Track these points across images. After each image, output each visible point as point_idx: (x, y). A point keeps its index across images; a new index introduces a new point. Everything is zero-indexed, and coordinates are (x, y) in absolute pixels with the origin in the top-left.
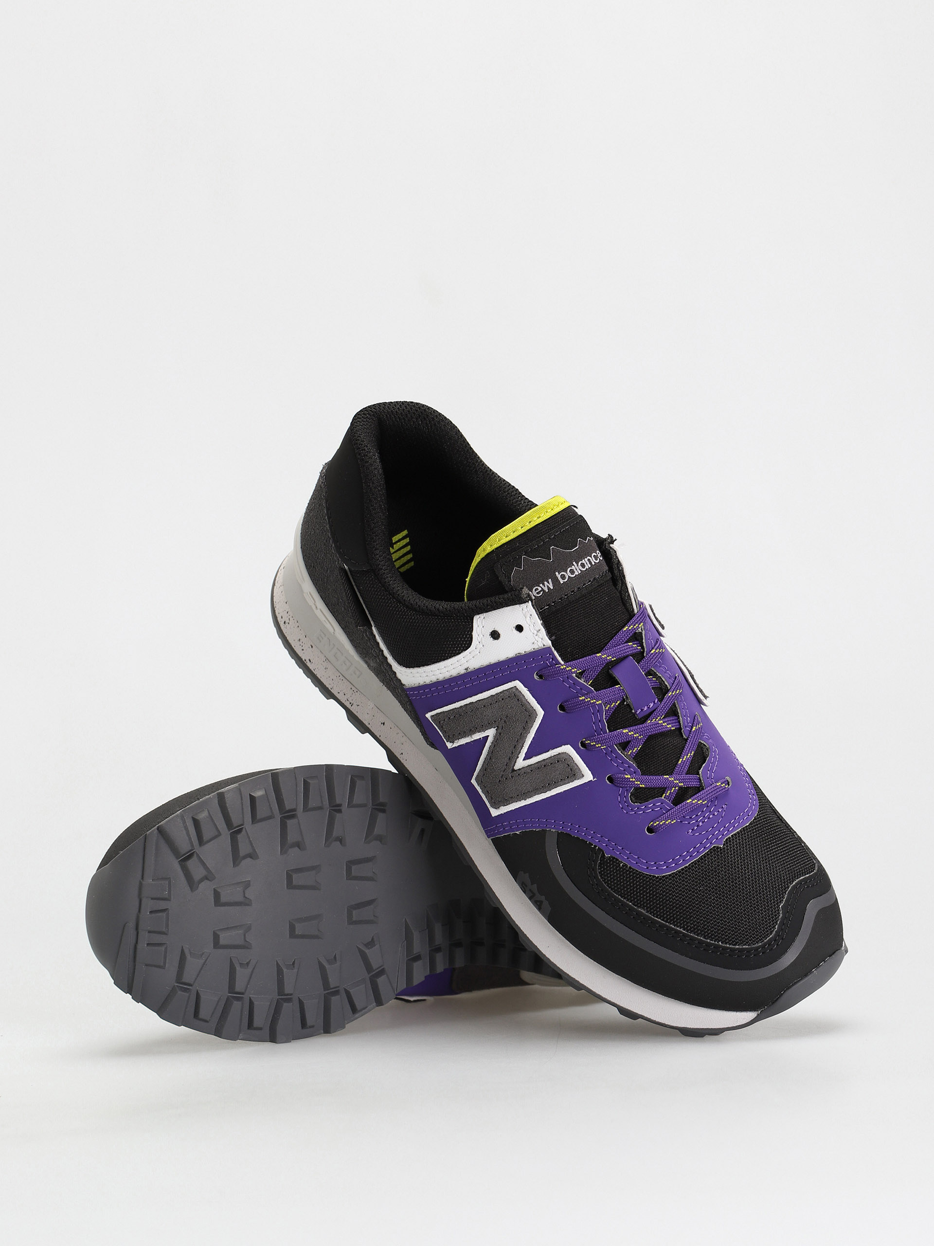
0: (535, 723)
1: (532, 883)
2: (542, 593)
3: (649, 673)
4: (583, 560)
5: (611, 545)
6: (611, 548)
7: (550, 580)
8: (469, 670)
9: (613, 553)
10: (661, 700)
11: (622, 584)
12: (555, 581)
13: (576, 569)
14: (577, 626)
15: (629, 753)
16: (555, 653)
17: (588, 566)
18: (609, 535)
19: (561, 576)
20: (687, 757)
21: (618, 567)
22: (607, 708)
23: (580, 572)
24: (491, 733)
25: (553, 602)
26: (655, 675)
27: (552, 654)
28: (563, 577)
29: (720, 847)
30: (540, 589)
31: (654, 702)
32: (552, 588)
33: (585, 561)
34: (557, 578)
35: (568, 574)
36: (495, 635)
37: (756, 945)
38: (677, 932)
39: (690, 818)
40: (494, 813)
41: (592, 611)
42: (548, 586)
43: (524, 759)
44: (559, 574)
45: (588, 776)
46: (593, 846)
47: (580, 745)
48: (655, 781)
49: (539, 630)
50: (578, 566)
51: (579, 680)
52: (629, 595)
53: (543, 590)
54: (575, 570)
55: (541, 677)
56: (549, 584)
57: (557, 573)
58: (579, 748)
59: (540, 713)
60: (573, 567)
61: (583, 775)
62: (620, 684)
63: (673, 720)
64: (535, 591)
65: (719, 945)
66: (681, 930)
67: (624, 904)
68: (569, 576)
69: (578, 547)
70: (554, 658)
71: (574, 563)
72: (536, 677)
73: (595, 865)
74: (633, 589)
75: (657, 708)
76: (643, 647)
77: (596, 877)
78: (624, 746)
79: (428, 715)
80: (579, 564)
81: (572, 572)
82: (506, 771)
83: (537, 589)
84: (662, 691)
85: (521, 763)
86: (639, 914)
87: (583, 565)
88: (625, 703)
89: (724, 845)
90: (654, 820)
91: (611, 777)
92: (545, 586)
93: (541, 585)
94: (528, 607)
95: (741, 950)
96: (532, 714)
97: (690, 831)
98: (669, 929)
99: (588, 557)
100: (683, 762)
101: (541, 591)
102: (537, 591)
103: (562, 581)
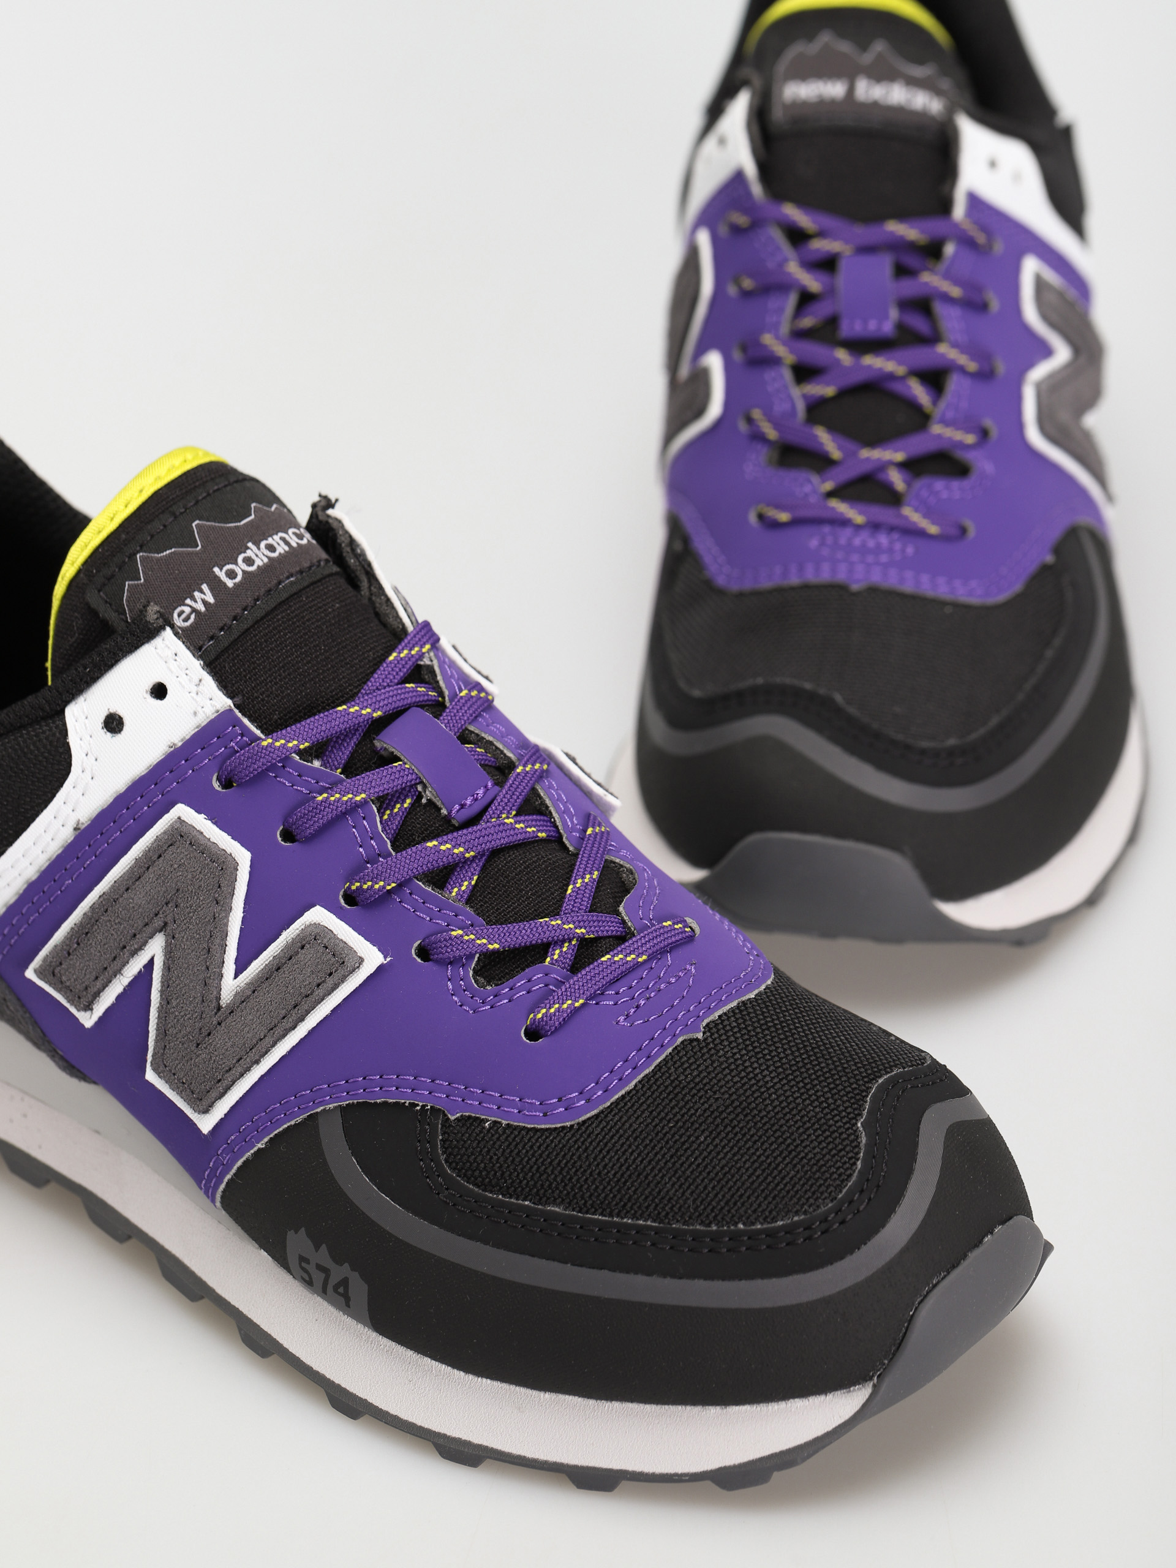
0: (237, 885)
1: (317, 1247)
2: (193, 616)
3: (464, 737)
4: (271, 540)
5: (330, 512)
6: (328, 516)
7: (205, 587)
8: (83, 827)
9: (335, 525)
10: (500, 784)
11: (369, 581)
12: (217, 586)
13: (257, 556)
14: (283, 667)
15: (454, 894)
16: (246, 721)
17: (281, 549)
18: (320, 496)
19: (226, 574)
20: (584, 880)
21: (353, 550)
22: (386, 817)
23: (266, 561)
24: (156, 948)
25: (222, 629)
26: (479, 741)
27: (237, 723)
28: (231, 574)
29: (697, 1040)
30: (187, 610)
31: (486, 787)
32: (213, 602)
33: (275, 540)
34: (219, 578)
35: (241, 568)
36: (114, 724)
37: (823, 1209)
38: (640, 1230)
39: (617, 993)
40: (206, 1123)
41: (310, 631)
42: (203, 600)
43: (236, 976)
44: (221, 570)
45: (372, 958)
46: (418, 1108)
47: (342, 901)
48: (522, 933)
49: (200, 681)
50: (259, 550)
51: (309, 764)
52: (388, 600)
53: (194, 610)
54: (254, 557)
55: (227, 784)
56: (204, 594)
57: (216, 570)
58: (342, 907)
59: (243, 857)
60: (249, 553)
61: (360, 958)
62: (401, 761)
63: (540, 821)
64: (179, 615)
65: (741, 1230)
66: (649, 1223)
67: (513, 1209)
68: (243, 571)
69: (253, 517)
70: (245, 732)
71: (250, 545)
72: (216, 785)
73: (434, 1147)
74: (396, 590)
75: (496, 797)
76: (441, 694)
77: (442, 1173)
78: (441, 876)
79: (30, 974)
80: (263, 547)
81: (249, 561)
82: (204, 1016)
83: (182, 612)
84: (501, 770)
85: (230, 985)
86: (550, 1217)
87: (271, 548)
88: (424, 801)
89: (704, 1033)
90: (534, 1009)
91: (424, 946)
92: (196, 601)
93: (188, 601)
94: (167, 644)
95: (789, 1230)
96: (225, 866)
97: (622, 1018)
98: (622, 1229)
99: (281, 534)
100: (577, 891)
101: (191, 614)
102: (184, 616)
103: (230, 583)
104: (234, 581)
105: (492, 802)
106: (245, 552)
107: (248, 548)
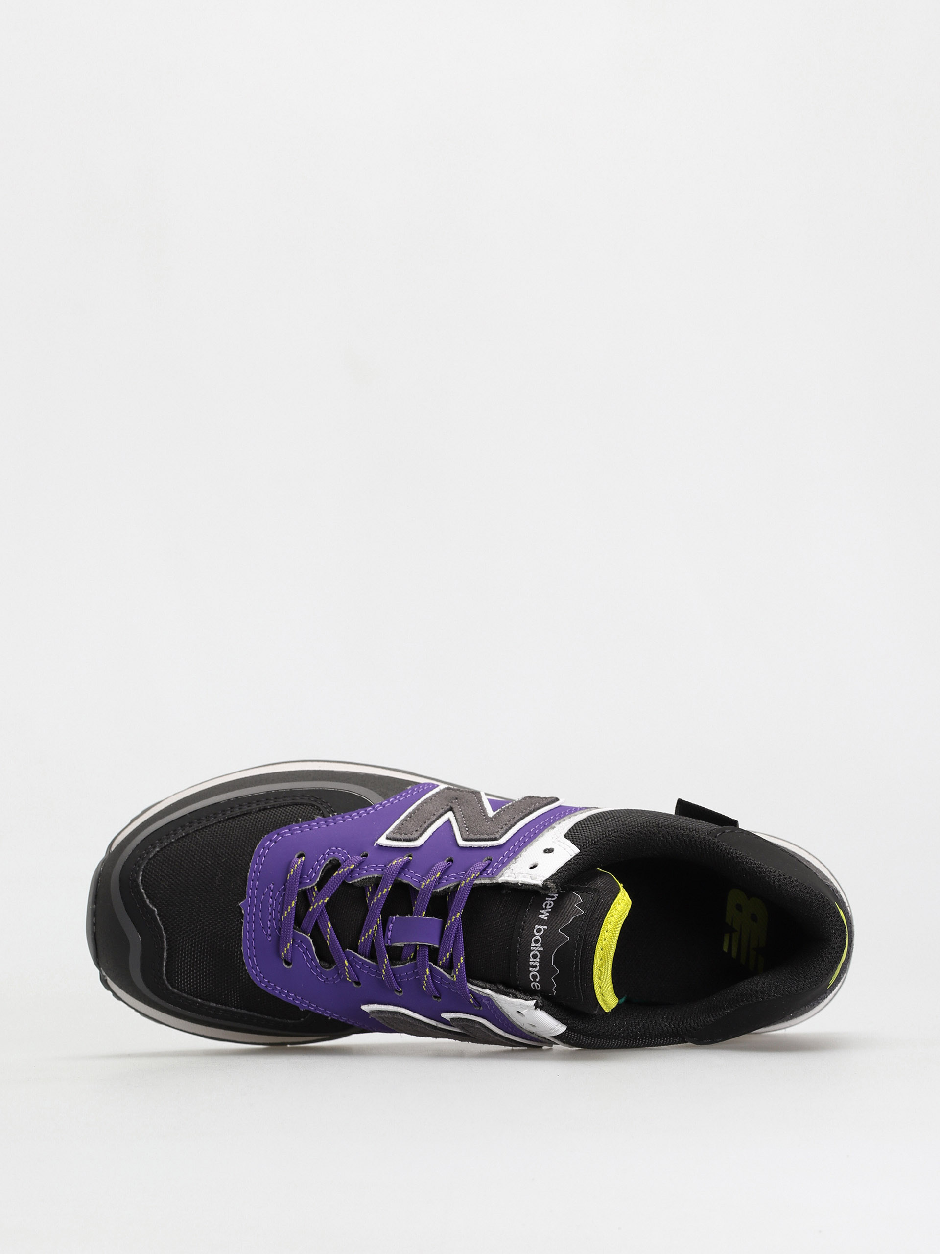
2: (544, 906)
4: (538, 960)
7: (546, 918)
9: (528, 996)
12: (542, 922)
13: (536, 947)
16: (488, 881)
17: (532, 961)
19: (541, 929)
20: (329, 935)
23: (532, 948)
25: (528, 910)
28: (539, 930)
29: (240, 902)
31: (390, 940)
32: (539, 916)
34: (543, 926)
35: (538, 936)
42: (543, 914)
44: (544, 929)
45: (382, 842)
48: (331, 888)
50: (537, 950)
53: (546, 909)
57: (546, 927)
59: (463, 844)
62: (425, 916)
63: (365, 949)
69: (552, 964)
71: (542, 949)
80: (538, 953)
81: (537, 941)
83: (550, 905)
87: (535, 957)
92: (546, 912)
93: (550, 910)
99: (538, 967)
100: (327, 927)
102: (549, 904)
103: (537, 927)
104: (536, 929)
105: (384, 937)
106: (541, 944)
107: (541, 947)
